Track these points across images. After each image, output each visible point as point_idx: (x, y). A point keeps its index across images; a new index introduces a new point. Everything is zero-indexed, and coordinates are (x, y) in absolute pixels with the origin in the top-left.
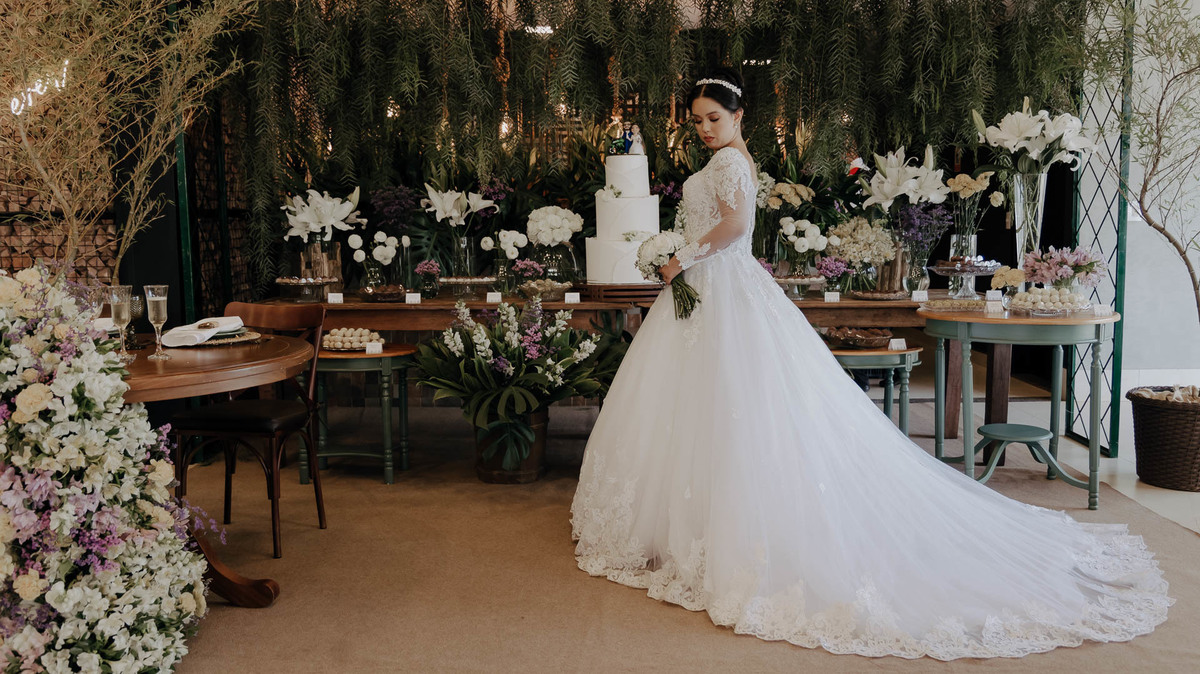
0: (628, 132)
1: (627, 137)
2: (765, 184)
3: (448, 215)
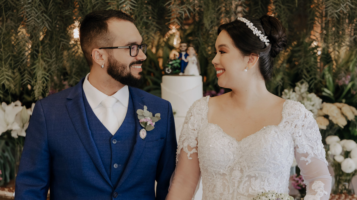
0: (184, 53)
1: (183, 58)
2: (313, 105)
3: (9, 128)
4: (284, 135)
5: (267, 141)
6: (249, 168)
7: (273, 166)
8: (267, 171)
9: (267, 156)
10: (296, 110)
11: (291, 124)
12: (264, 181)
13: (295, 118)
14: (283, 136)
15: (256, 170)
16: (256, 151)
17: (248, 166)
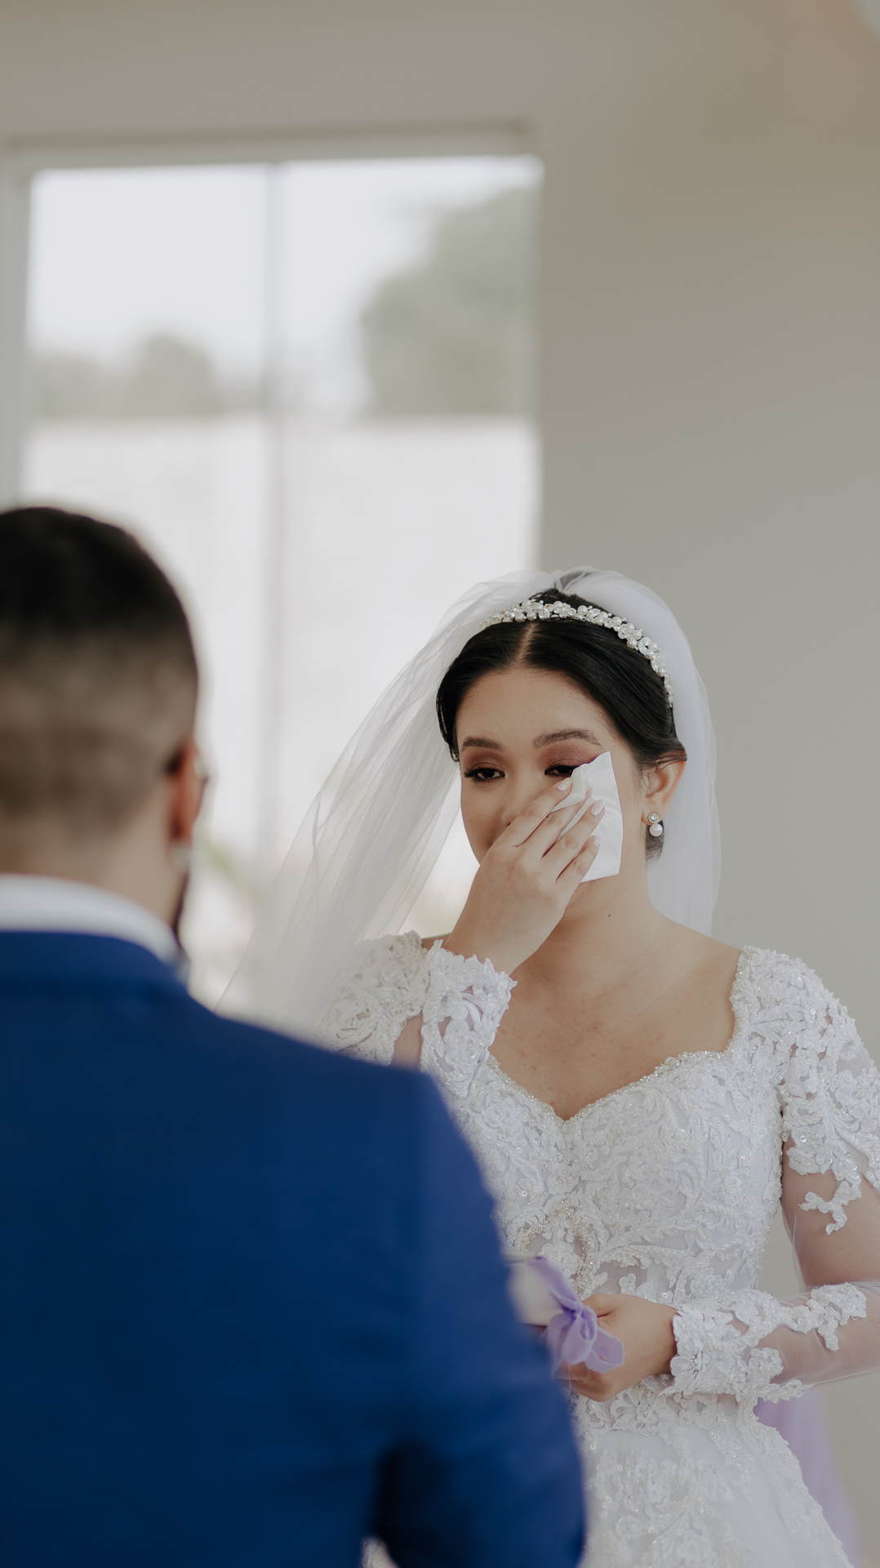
4: (749, 1094)
5: (691, 1120)
6: (611, 1235)
7: (710, 1225)
8: (687, 1247)
9: (692, 1183)
10: (789, 985)
11: (775, 1043)
12: (674, 1287)
13: (790, 1019)
14: (748, 1098)
15: (645, 1243)
16: (644, 1163)
17: (606, 1227)
